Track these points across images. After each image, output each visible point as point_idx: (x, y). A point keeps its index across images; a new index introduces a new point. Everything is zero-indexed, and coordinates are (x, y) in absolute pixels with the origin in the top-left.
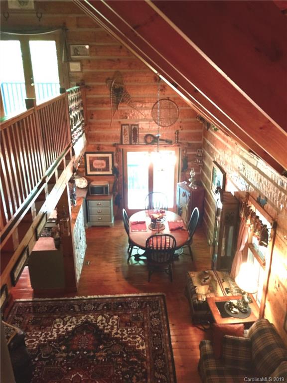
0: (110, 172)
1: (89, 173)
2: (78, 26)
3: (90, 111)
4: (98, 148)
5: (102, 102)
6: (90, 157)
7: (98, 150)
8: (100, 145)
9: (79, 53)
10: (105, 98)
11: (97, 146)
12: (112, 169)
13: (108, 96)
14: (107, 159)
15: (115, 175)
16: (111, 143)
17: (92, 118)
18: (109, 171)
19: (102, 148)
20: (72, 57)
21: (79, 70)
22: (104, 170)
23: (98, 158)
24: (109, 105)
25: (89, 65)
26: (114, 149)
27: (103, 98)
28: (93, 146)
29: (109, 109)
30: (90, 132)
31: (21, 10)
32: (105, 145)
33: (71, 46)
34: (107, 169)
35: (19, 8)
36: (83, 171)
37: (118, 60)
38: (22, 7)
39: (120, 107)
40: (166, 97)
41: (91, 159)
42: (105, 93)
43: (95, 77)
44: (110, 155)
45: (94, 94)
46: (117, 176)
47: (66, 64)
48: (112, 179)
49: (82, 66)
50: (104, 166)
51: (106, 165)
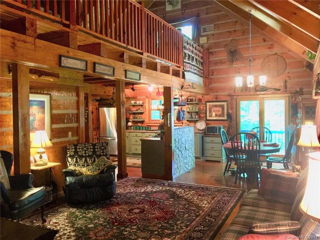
0: (225, 118)
1: (208, 118)
2: (207, 14)
3: (212, 70)
4: (216, 98)
5: (221, 62)
6: (209, 105)
7: (217, 99)
8: (218, 95)
9: (206, 30)
10: (224, 59)
11: (215, 96)
12: (227, 115)
13: (226, 58)
14: (222, 106)
15: (229, 120)
16: (227, 93)
17: (212, 75)
18: (224, 116)
19: (220, 98)
20: (201, 33)
21: (206, 42)
22: (220, 116)
23: (216, 106)
24: (226, 64)
25: (213, 37)
26: (228, 98)
27: (221, 59)
28: (212, 96)
29: (226, 67)
30: (210, 86)
31: (173, 10)
32: (221, 95)
33: (202, 27)
34: (222, 115)
35: (172, 9)
36: (204, 116)
37: (235, 31)
38: (173, 9)
39: (234, 64)
40: (274, 53)
41: (210, 107)
42: (224, 56)
43: (217, 45)
44: (225, 104)
45: (215, 57)
46: (231, 121)
47: (197, 39)
48: (226, 124)
49: (208, 39)
50: (220, 113)
51: (222, 112)
